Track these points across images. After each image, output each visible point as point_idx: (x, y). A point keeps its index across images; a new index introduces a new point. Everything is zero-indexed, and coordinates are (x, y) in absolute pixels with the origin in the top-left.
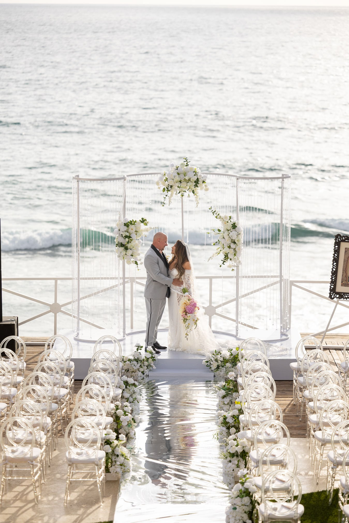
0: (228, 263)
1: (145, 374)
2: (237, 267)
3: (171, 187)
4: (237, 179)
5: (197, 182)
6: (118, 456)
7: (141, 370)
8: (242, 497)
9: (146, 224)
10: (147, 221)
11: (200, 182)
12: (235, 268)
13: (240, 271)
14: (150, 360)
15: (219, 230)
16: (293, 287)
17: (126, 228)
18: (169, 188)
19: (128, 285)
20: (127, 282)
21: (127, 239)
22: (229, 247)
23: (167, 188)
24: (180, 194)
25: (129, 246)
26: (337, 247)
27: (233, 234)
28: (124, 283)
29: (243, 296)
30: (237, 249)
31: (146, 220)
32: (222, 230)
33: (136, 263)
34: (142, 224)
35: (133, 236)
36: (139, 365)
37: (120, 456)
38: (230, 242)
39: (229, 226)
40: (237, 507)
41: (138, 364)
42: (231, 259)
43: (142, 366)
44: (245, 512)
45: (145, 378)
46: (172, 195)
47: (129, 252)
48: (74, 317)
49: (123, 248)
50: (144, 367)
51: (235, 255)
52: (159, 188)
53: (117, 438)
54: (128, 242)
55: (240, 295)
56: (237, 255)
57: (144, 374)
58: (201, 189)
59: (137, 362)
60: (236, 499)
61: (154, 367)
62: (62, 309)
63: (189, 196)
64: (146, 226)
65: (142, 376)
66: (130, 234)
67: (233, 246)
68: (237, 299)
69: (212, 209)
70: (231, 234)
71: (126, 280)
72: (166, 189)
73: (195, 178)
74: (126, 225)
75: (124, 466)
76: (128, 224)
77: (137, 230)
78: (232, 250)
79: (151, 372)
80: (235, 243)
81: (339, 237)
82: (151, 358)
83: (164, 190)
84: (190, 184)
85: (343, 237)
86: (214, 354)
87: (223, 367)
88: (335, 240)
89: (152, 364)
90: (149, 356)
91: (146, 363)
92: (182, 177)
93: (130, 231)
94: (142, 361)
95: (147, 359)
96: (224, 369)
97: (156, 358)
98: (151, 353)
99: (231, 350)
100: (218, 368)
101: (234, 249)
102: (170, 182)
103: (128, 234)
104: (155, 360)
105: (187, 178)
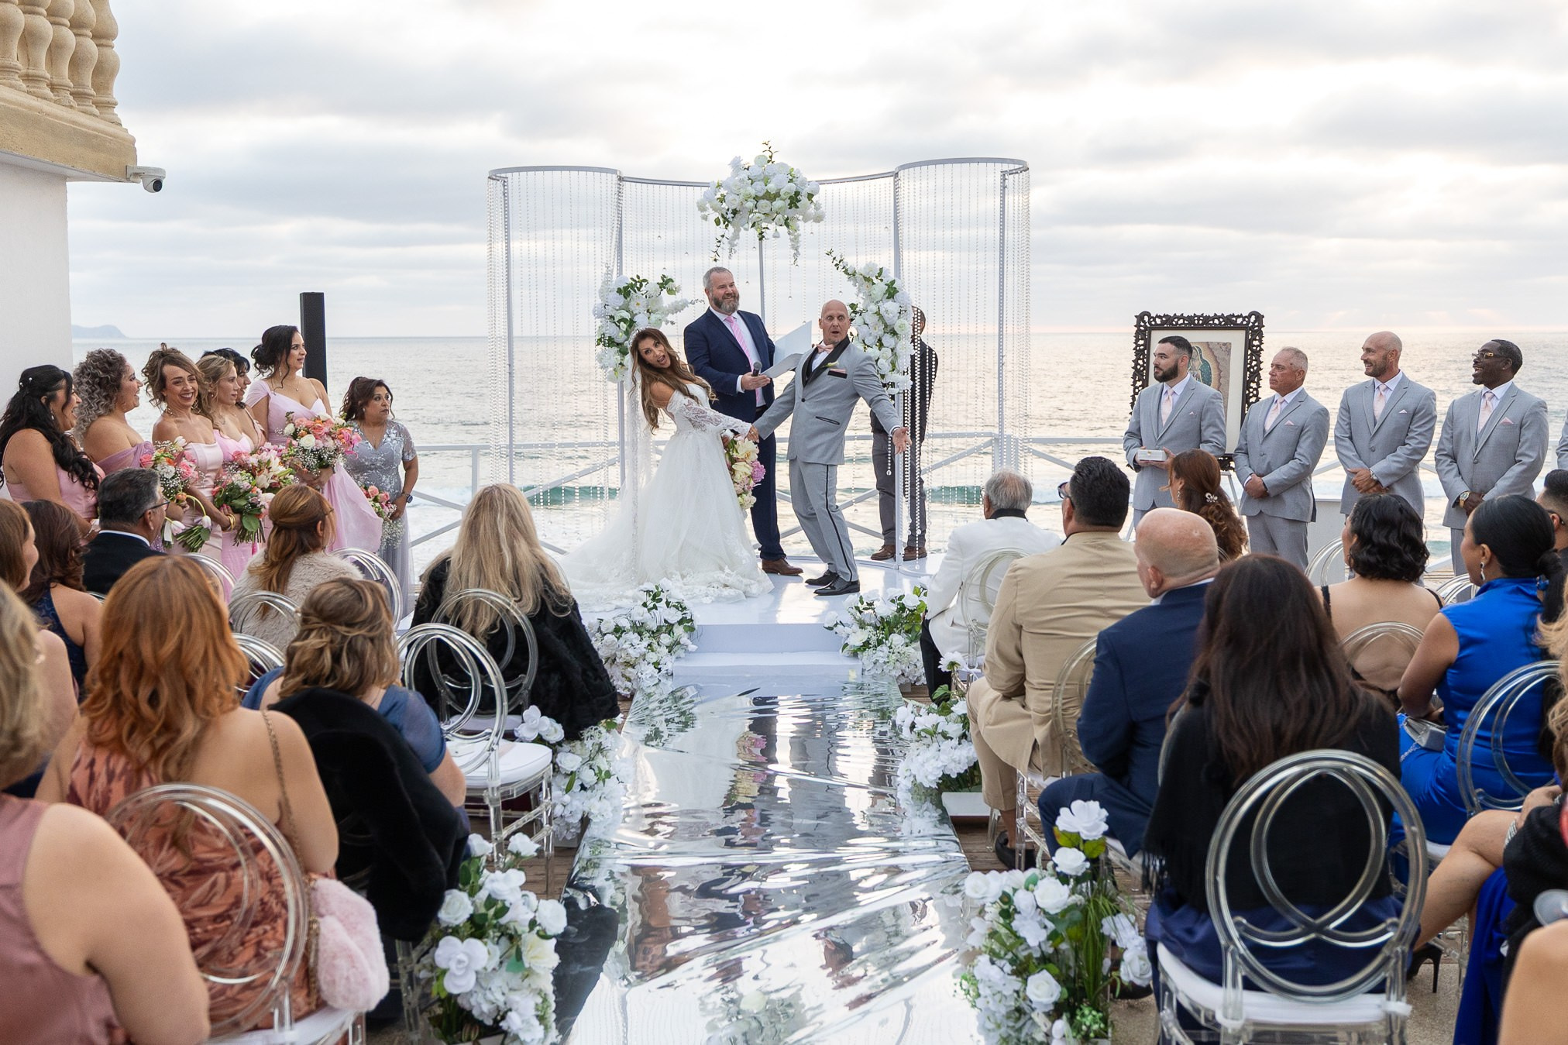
1: (663, 671)
3: (735, 212)
4: (896, 175)
5: (794, 200)
7: (652, 657)
9: (671, 292)
10: (676, 283)
11: (804, 199)
14: (679, 630)
17: (620, 300)
18: (730, 217)
21: (624, 327)
22: (881, 345)
23: (723, 216)
24: (756, 229)
26: (1141, 342)
27: (890, 310)
30: (897, 349)
31: (671, 280)
34: (663, 291)
35: (642, 320)
36: (645, 643)
38: (881, 333)
39: (880, 287)
41: (641, 640)
43: (655, 646)
45: (663, 680)
46: (736, 236)
49: (616, 349)
50: (659, 649)
51: (892, 364)
52: (705, 218)
57: (660, 670)
58: (806, 216)
59: (640, 634)
61: (692, 647)
63: (776, 236)
64: (673, 297)
65: (656, 675)
66: (633, 315)
67: (888, 340)
69: (834, 254)
70: (884, 311)
72: (722, 220)
73: (792, 188)
74: (625, 292)
76: (626, 288)
77: (652, 308)
78: (887, 352)
79: (682, 664)
80: (894, 333)
81: (1146, 318)
82: (680, 622)
83: (718, 222)
84: (778, 203)
85: (1157, 316)
86: (857, 608)
87: (880, 642)
88: (1138, 326)
89: (685, 639)
90: (674, 616)
91: (665, 639)
92: (759, 188)
93: (633, 307)
94: (655, 633)
95: (669, 628)
96: (884, 648)
97: (696, 624)
98: (681, 607)
99: (901, 598)
100: (866, 645)
101: (892, 350)
102: (732, 202)
103: (627, 316)
104: (691, 629)
105: (772, 187)
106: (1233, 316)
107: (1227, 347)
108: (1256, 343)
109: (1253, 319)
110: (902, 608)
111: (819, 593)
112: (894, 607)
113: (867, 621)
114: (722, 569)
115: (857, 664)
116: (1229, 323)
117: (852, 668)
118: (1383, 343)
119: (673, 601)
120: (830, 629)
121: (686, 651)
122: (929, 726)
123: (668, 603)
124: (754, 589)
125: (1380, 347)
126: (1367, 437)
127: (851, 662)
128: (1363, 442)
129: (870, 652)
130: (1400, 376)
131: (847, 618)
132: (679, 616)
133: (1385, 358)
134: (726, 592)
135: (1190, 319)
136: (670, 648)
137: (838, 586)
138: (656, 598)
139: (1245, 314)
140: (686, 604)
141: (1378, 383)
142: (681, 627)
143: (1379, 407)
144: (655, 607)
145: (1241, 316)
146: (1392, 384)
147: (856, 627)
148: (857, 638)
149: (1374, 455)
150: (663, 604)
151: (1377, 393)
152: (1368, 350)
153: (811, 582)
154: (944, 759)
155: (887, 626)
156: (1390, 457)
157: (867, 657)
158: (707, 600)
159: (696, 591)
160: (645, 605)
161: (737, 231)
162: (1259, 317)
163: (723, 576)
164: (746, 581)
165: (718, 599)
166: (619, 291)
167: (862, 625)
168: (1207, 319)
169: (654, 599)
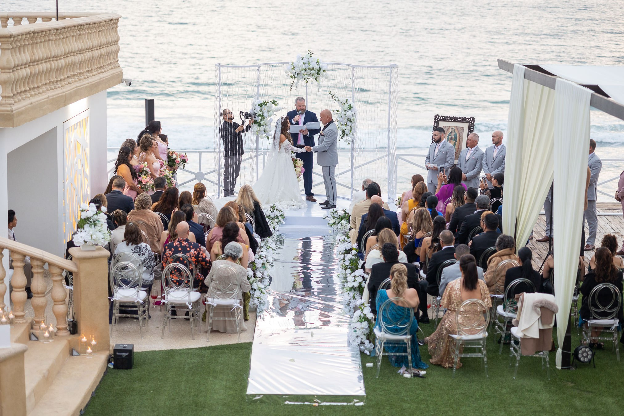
0: (345, 138)
1: (276, 229)
2: (353, 141)
3: (298, 74)
4: (353, 68)
5: (319, 70)
6: (255, 290)
8: (361, 322)
9: (276, 105)
10: (278, 102)
11: (322, 71)
12: (351, 143)
13: (355, 145)
14: (280, 218)
15: (338, 111)
16: (399, 160)
17: (259, 108)
18: (295, 76)
19: (261, 157)
20: (261, 154)
21: (260, 117)
22: (346, 125)
24: (305, 80)
25: (262, 123)
27: (349, 113)
28: (257, 156)
29: (357, 167)
30: (352, 126)
31: (276, 101)
32: (340, 111)
33: (268, 138)
34: (273, 105)
35: (265, 114)
37: (257, 290)
38: (346, 121)
39: (346, 106)
40: (357, 330)
42: (347, 135)
43: (273, 222)
44: (364, 334)
46: (298, 82)
47: (262, 128)
48: (215, 183)
49: (257, 125)
51: (350, 131)
52: (287, 75)
53: (255, 275)
54: (261, 120)
55: (354, 166)
56: (353, 131)
58: (322, 77)
60: (357, 323)
61: (284, 223)
62: (206, 177)
63: (312, 82)
64: (276, 107)
66: (263, 113)
67: (349, 123)
68: (352, 170)
69: (332, 93)
70: (348, 114)
71: (259, 153)
72: (293, 76)
73: (318, 67)
75: (261, 299)
76: (261, 104)
77: (269, 110)
78: (348, 127)
79: (280, 227)
80: (351, 121)
81: (438, 117)
82: (280, 216)
83: (291, 77)
84: (313, 72)
85: (442, 116)
86: (332, 212)
87: (339, 223)
88: (435, 119)
89: (282, 221)
90: (279, 214)
91: (276, 220)
92: (307, 66)
93: (263, 110)
94: (273, 218)
95: (277, 217)
96: (340, 224)
97: (285, 216)
98: (281, 211)
99: (345, 210)
100: (335, 223)
101: (350, 126)
102: (297, 70)
103: (261, 113)
104: (284, 218)
105: (311, 67)
106: (465, 118)
107: (463, 128)
108: (472, 128)
109: (471, 119)
110: (346, 213)
111: (322, 208)
112: (343, 212)
113: (335, 216)
114: (292, 200)
115: (332, 229)
116: (464, 120)
117: (330, 230)
118: (498, 134)
119: (278, 209)
120: (325, 218)
121: (282, 224)
122: (343, 239)
123: (277, 210)
124: (303, 207)
125: (498, 136)
126: (491, 164)
127: (331, 228)
128: (490, 165)
129: (335, 225)
130: (502, 145)
131: (330, 216)
132: (280, 213)
133: (499, 139)
134: (293, 207)
135: (452, 118)
136: (278, 223)
137: (329, 206)
138: (273, 208)
139: (469, 118)
140: (282, 210)
141: (496, 147)
142: (281, 217)
143: (495, 154)
144: (273, 211)
145: (468, 118)
146: (499, 147)
147: (332, 218)
148: (332, 221)
149: (492, 169)
150: (275, 210)
151: (495, 150)
152: (494, 136)
153: (321, 204)
154: (346, 246)
155: (341, 218)
156: (497, 170)
157: (335, 227)
158: (287, 210)
159: (284, 206)
160: (270, 210)
161: (298, 81)
162: (474, 119)
163: (292, 202)
164: (300, 204)
165: (291, 209)
166: (259, 105)
167: (334, 217)
168: (457, 118)
169: (273, 209)
